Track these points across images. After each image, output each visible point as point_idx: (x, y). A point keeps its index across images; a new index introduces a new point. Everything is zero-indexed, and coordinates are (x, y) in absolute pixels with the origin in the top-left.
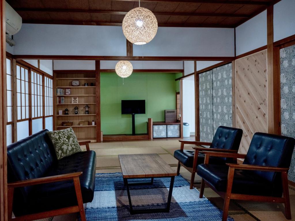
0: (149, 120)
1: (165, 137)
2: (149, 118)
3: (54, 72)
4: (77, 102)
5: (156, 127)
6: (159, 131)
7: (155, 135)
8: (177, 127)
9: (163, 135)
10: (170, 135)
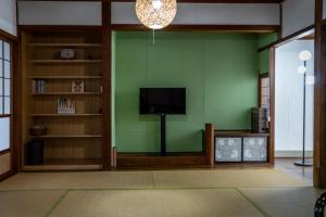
0: (208, 126)
1: (239, 160)
2: (209, 122)
3: (20, 28)
4: (82, 90)
5: (221, 142)
6: (227, 148)
7: (219, 157)
8: (261, 141)
9: (235, 156)
10: (248, 156)
